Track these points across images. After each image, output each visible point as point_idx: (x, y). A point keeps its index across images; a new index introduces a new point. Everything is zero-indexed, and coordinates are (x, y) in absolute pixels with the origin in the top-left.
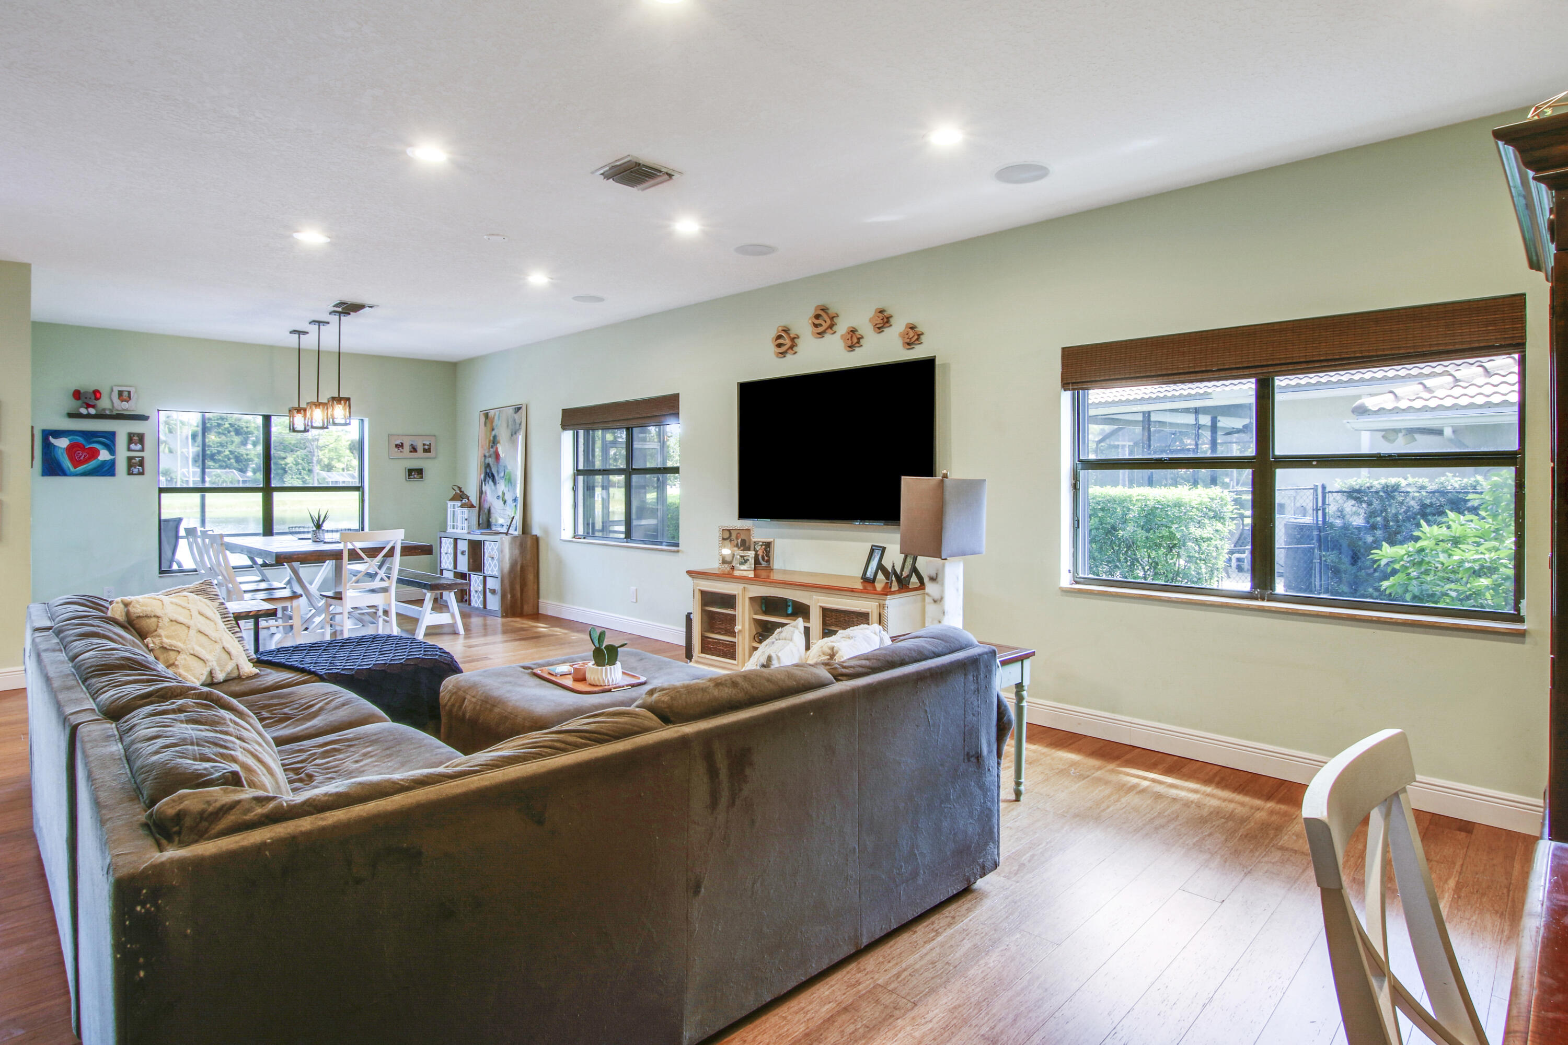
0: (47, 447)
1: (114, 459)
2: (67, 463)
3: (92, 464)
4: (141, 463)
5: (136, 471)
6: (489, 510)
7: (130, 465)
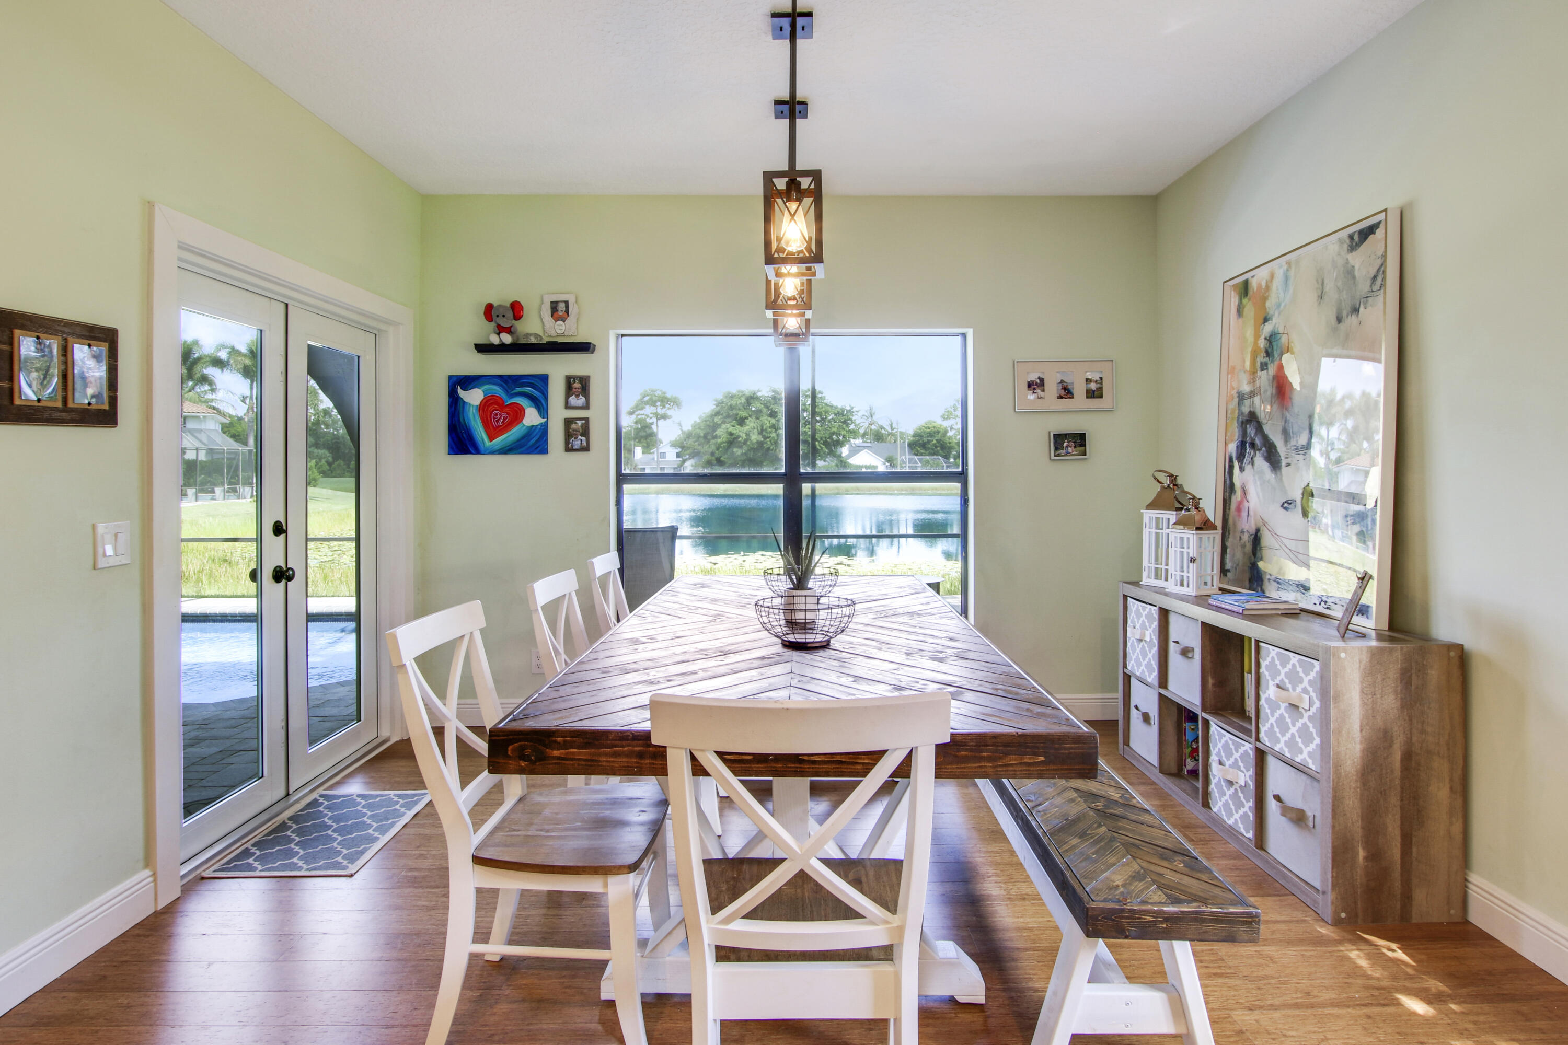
0: (455, 403)
1: (547, 422)
2: (480, 433)
3: (514, 434)
4: (585, 432)
5: (577, 444)
6: (1256, 539)
7: (569, 435)
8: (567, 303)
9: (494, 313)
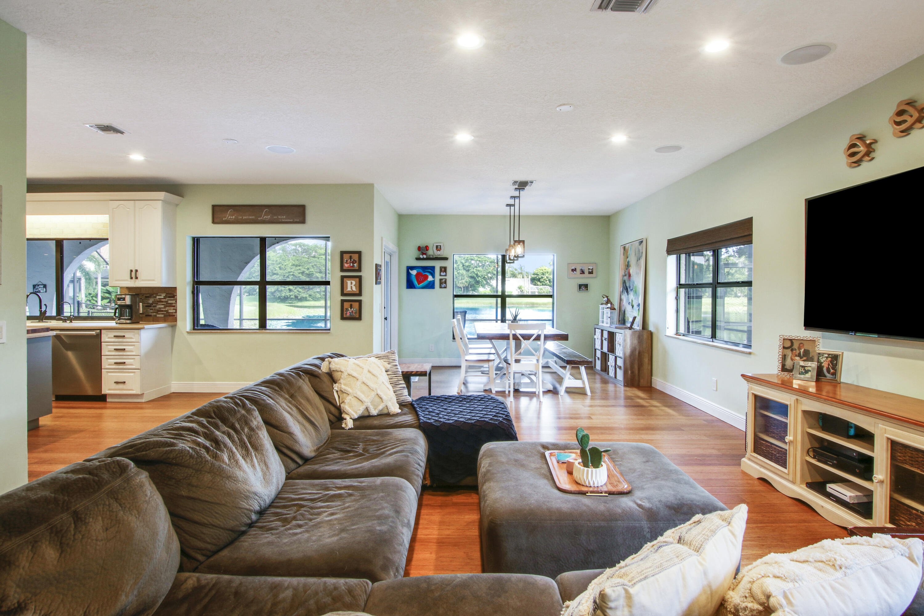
0: (408, 274)
1: (434, 280)
2: (416, 283)
3: (425, 283)
4: (445, 282)
5: (443, 286)
6: (624, 312)
7: (441, 283)
8: (440, 246)
9: (421, 249)
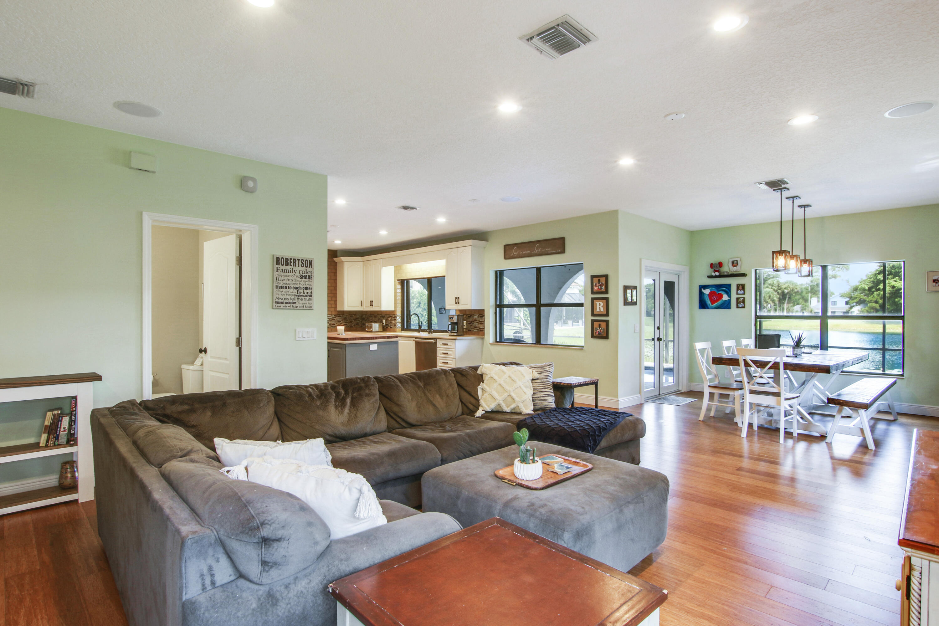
0: (701, 293)
1: (730, 299)
2: (709, 302)
3: (719, 303)
4: (743, 302)
5: (740, 306)
7: (738, 303)
8: (737, 261)
9: (713, 266)
